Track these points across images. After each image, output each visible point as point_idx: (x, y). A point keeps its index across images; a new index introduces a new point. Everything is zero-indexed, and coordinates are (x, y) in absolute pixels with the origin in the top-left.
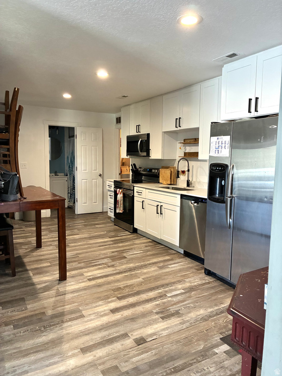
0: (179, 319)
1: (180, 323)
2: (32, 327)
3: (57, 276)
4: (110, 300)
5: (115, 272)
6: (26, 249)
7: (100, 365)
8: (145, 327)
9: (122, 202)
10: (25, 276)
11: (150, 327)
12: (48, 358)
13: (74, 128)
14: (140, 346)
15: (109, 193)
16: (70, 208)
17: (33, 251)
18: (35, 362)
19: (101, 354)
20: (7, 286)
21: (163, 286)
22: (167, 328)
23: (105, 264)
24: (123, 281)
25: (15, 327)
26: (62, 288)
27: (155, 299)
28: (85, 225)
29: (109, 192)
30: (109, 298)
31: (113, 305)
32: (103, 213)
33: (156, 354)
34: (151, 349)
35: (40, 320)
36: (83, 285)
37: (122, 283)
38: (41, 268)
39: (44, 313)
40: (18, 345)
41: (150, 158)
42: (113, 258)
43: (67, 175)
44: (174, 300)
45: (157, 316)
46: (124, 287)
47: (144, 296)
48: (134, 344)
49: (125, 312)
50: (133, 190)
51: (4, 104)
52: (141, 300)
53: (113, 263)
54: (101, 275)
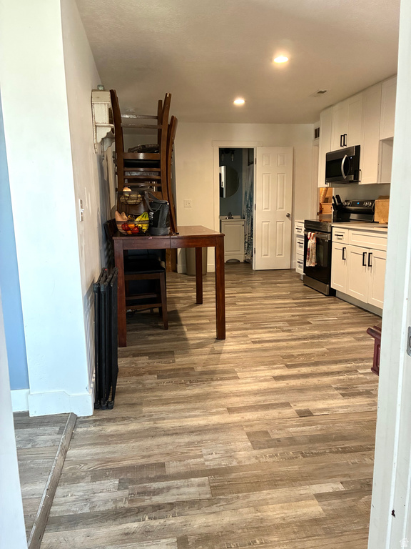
0: (368, 399)
1: (368, 404)
2: (177, 379)
3: (214, 334)
4: (275, 366)
5: (290, 338)
6: (185, 304)
7: (247, 426)
8: (315, 400)
9: (314, 251)
10: (179, 330)
11: (322, 401)
12: (189, 410)
13: (253, 149)
14: (303, 418)
15: (298, 240)
16: (248, 263)
17: (191, 306)
18: (175, 411)
19: (250, 417)
20: (158, 338)
21: (355, 360)
22: (346, 407)
23: (279, 327)
24: (298, 348)
25: (159, 377)
26: (217, 347)
27: (339, 373)
28: (262, 283)
29: (298, 238)
30: (275, 364)
31: (278, 372)
32: (291, 270)
33: (321, 430)
34: (317, 424)
35: (187, 374)
36: (244, 346)
37: (297, 351)
38: (198, 324)
39: (193, 368)
40: (159, 393)
41: (360, 183)
42: (291, 322)
43: (244, 218)
44: (368, 378)
45: (336, 392)
46: (299, 355)
47: (324, 368)
48: (296, 415)
49: (292, 381)
50: (331, 233)
51: (157, 118)
52: (319, 371)
53: (290, 328)
54: (271, 339)
